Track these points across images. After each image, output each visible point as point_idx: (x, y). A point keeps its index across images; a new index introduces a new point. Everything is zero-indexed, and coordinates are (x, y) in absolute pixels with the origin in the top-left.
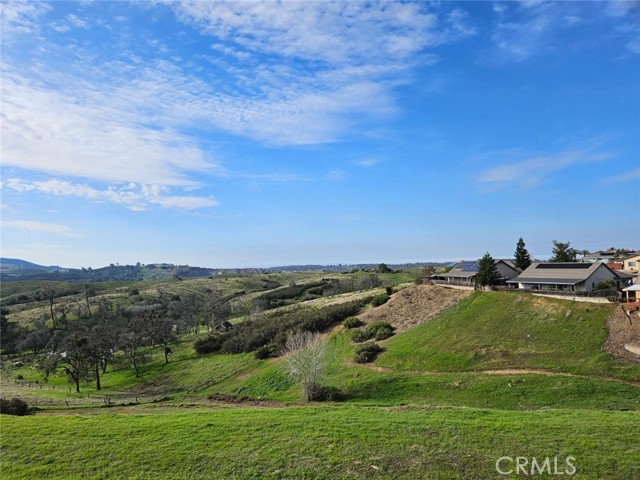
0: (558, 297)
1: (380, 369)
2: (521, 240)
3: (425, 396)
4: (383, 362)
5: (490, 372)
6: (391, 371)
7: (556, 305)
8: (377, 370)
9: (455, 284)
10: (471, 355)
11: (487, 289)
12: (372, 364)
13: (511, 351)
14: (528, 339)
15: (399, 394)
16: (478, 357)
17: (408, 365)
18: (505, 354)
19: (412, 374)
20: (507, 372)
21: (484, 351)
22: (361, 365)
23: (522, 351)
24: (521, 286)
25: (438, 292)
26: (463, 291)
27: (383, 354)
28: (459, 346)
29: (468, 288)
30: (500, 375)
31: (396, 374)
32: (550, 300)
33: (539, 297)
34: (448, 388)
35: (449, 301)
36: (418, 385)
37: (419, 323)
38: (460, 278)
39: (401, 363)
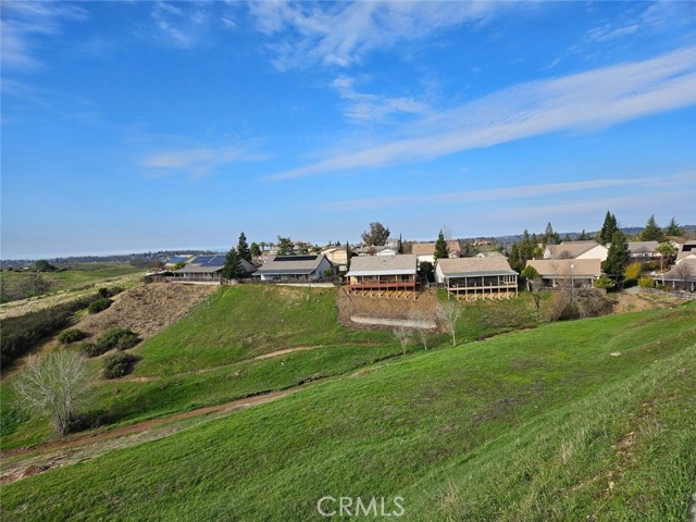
0: (298, 285)
1: (143, 379)
2: (243, 234)
3: (210, 392)
4: (144, 372)
5: (261, 357)
6: (159, 378)
7: (298, 292)
8: (139, 381)
9: (195, 280)
10: (240, 346)
11: (233, 282)
12: (131, 376)
13: (272, 335)
14: (283, 324)
15: (181, 398)
16: (246, 346)
17: (177, 368)
18: (269, 340)
19: (185, 375)
20: (276, 354)
21: (250, 340)
22: (116, 380)
23: (281, 334)
24: (263, 278)
25: (178, 289)
26: (208, 287)
27: (140, 363)
28: (224, 339)
29: (213, 283)
30: (271, 358)
31: (166, 380)
32: (292, 288)
33: (282, 287)
34: (230, 378)
35: (195, 297)
36: (198, 384)
37: (167, 324)
38: (201, 274)
39: (166, 367)
